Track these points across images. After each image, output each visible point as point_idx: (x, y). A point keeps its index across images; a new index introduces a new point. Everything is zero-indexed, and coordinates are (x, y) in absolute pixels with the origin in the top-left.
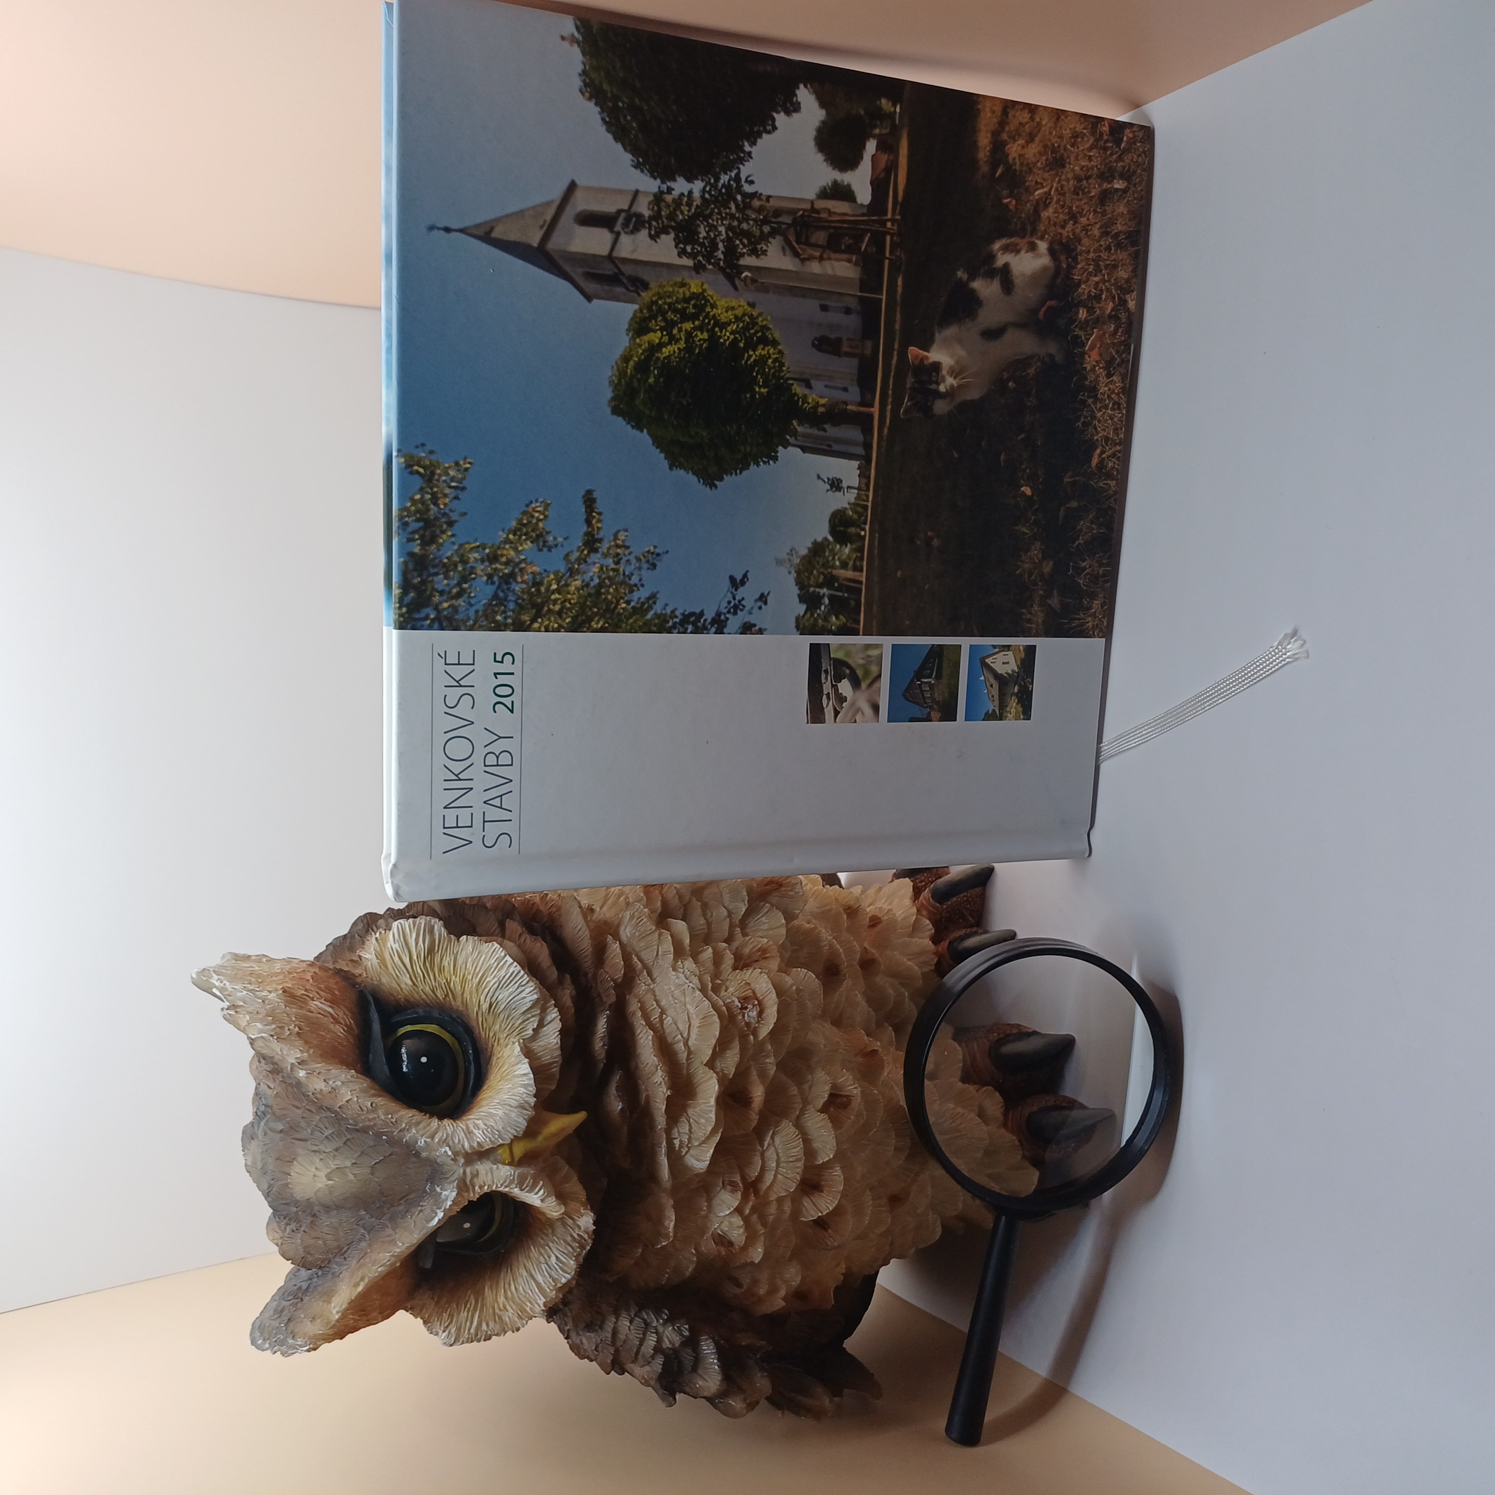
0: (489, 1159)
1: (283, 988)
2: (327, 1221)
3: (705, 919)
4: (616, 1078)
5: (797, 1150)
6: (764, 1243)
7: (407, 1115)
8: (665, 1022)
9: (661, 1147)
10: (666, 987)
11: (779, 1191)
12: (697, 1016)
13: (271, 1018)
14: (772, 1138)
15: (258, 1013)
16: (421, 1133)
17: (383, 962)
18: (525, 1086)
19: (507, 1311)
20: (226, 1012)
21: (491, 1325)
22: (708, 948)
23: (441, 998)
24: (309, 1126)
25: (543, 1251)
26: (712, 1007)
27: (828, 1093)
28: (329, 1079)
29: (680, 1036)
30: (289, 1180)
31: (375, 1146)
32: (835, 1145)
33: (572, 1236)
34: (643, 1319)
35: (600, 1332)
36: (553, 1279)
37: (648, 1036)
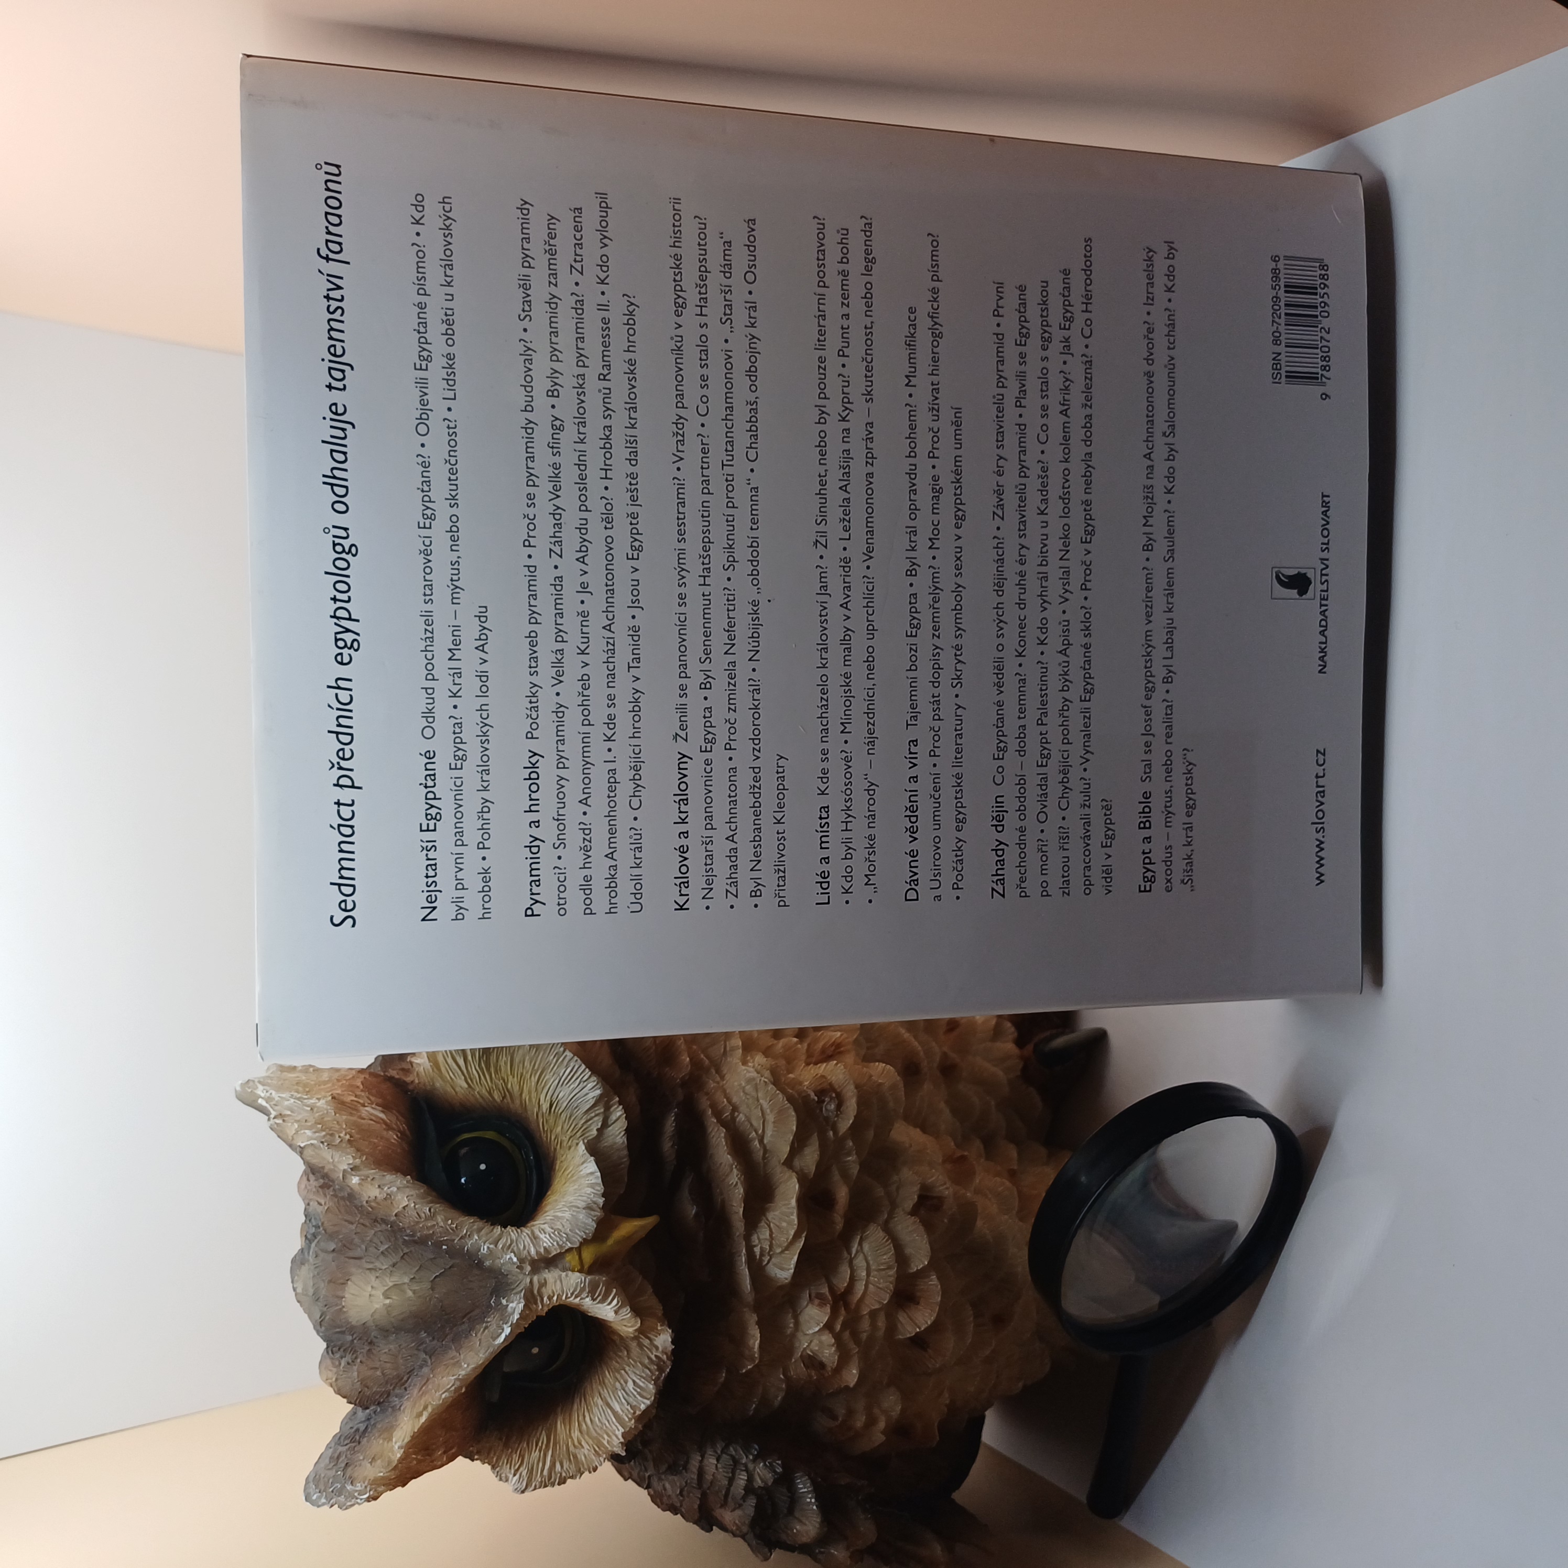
0: (556, 1266)
1: (332, 1095)
2: (385, 1348)
4: (688, 1180)
5: (888, 1256)
6: (859, 1363)
7: (468, 1224)
8: (738, 1119)
9: (740, 1256)
10: (736, 1084)
11: (872, 1304)
12: (771, 1111)
13: (320, 1126)
14: (860, 1244)
15: (306, 1121)
16: (484, 1239)
17: (436, 1067)
18: (592, 1186)
20: (272, 1121)
21: (566, 1465)
23: (498, 1100)
24: (363, 1241)
25: (618, 1376)
26: (788, 1100)
27: (918, 1194)
28: (385, 1185)
29: (754, 1133)
30: (343, 1304)
31: (434, 1258)
32: (929, 1251)
33: (649, 1358)
34: (732, 1456)
35: (684, 1471)
36: (631, 1406)
37: (720, 1134)
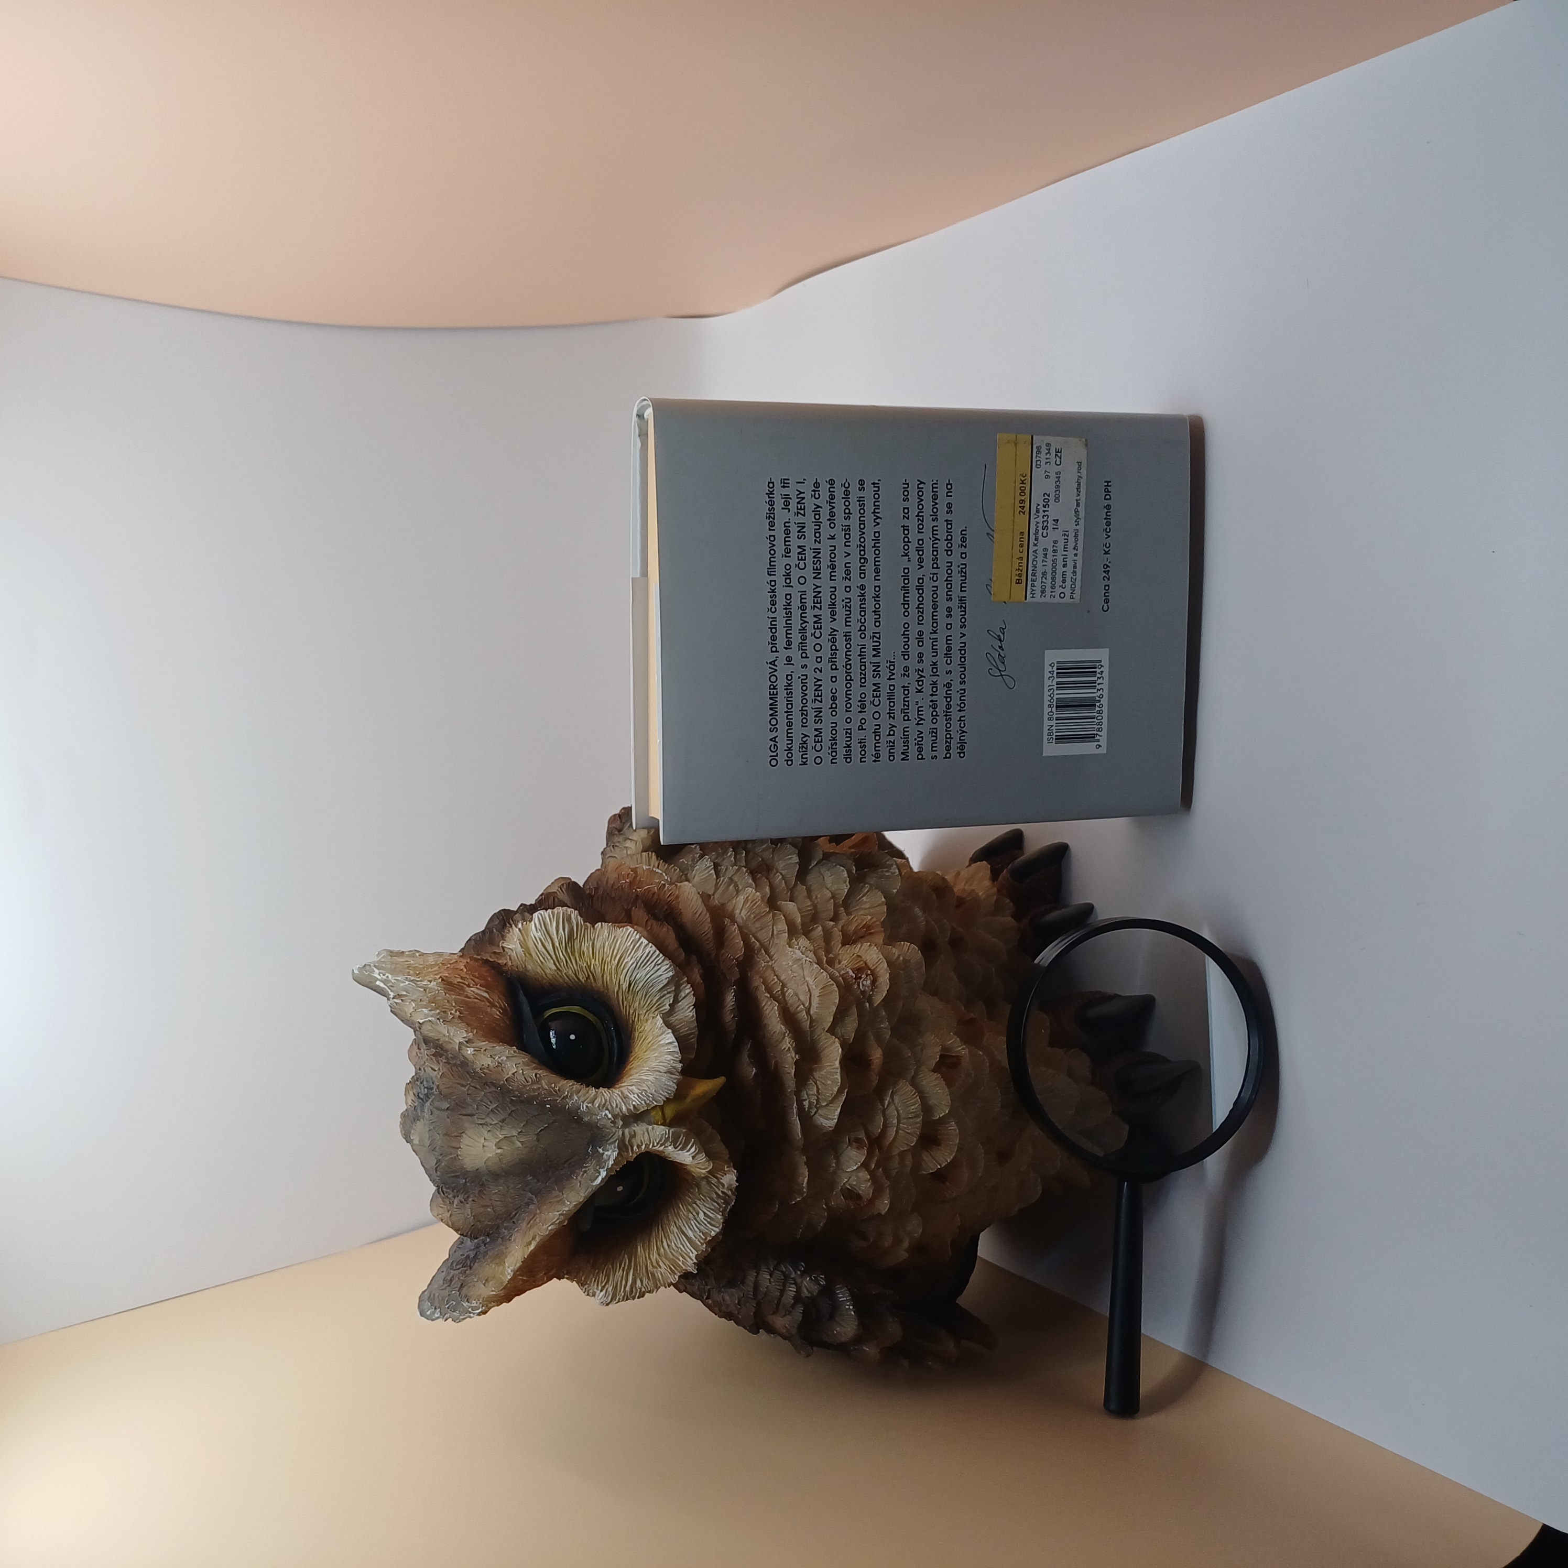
0: (643, 1121)
1: (441, 977)
2: (495, 1191)
3: (811, 901)
4: (747, 1046)
5: (915, 1106)
6: (890, 1194)
7: (567, 1086)
8: (787, 994)
9: (792, 1108)
10: (784, 963)
11: (901, 1146)
12: (816, 987)
13: (434, 1005)
14: (892, 1097)
15: (421, 1000)
16: (582, 1099)
17: (527, 951)
18: (671, 1053)
19: (660, 1267)
20: (392, 1001)
21: (645, 1282)
22: (818, 926)
23: (583, 982)
24: (474, 1101)
25: (689, 1207)
26: (830, 978)
27: (939, 1054)
28: (495, 1055)
29: (802, 1006)
30: (459, 1153)
31: (538, 1115)
32: (950, 1102)
33: (717, 1194)
34: (782, 1272)
35: (742, 1287)
36: (703, 1234)
37: (773, 1007)
